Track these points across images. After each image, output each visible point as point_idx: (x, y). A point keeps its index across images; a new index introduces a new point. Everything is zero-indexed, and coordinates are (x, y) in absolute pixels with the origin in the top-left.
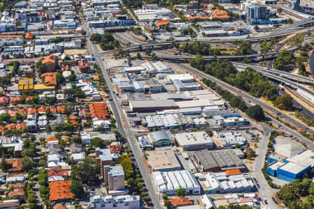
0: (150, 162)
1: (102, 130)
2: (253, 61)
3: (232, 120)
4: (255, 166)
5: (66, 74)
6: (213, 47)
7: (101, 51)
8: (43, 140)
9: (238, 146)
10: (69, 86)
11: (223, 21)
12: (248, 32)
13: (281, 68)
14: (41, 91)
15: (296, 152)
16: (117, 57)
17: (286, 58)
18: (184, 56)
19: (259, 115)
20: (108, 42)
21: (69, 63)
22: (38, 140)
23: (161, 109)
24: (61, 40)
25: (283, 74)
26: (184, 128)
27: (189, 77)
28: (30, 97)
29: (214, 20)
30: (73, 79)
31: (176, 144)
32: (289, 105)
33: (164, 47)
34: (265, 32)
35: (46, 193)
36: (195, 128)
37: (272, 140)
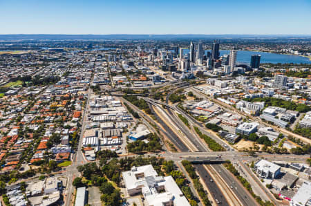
0: (85, 134)
1: (74, 122)
2: (146, 96)
3: (126, 118)
4: (125, 135)
5: (72, 101)
6: (135, 90)
7: (92, 92)
8: (48, 126)
9: (123, 128)
10: (71, 105)
11: (143, 81)
12: (151, 85)
14: (59, 107)
15: (143, 130)
16: (96, 94)
18: (122, 94)
19: (137, 116)
20: (96, 89)
21: (76, 96)
22: (46, 126)
23: (101, 114)
24: (79, 88)
25: (154, 101)
26: (106, 121)
27: (119, 102)
28: (54, 109)
29: (140, 81)
30: (74, 102)
31: (100, 127)
32: (150, 112)
33: (116, 91)
34: (158, 84)
35: (37, 146)
36: (110, 121)
37: (137, 125)
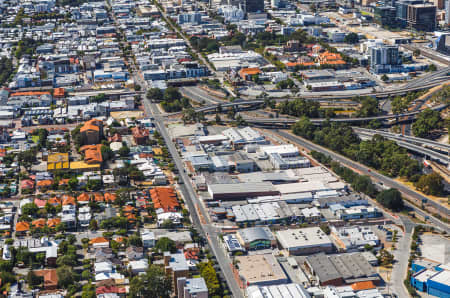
0: (242, 273)
1: (170, 226)
2: (382, 126)
3: (358, 210)
5: (115, 146)
6: (324, 105)
7: (163, 112)
8: (86, 241)
9: (368, 248)
10: (119, 164)
11: (336, 68)
12: (372, 84)
13: (423, 135)
14: (81, 172)
16: (186, 122)
17: (431, 121)
18: (283, 119)
19: (395, 203)
20: (172, 100)
21: (119, 130)
22: (79, 242)
23: (254, 195)
25: (426, 143)
26: (288, 222)
27: (291, 149)
28: (65, 180)
29: (324, 67)
30: (125, 153)
31: (278, 245)
33: (254, 107)
34: (397, 84)
36: (304, 222)
37: (417, 239)
